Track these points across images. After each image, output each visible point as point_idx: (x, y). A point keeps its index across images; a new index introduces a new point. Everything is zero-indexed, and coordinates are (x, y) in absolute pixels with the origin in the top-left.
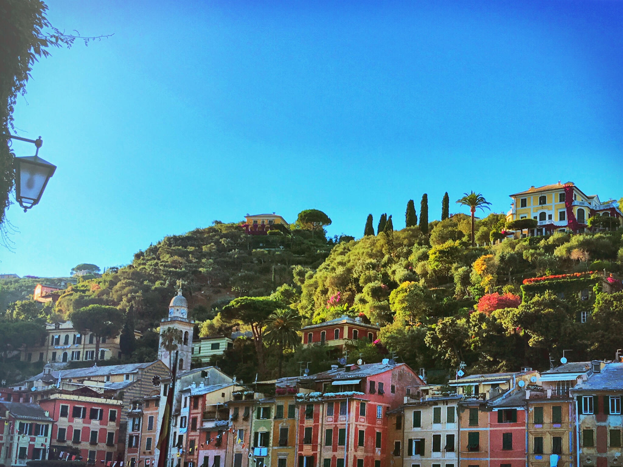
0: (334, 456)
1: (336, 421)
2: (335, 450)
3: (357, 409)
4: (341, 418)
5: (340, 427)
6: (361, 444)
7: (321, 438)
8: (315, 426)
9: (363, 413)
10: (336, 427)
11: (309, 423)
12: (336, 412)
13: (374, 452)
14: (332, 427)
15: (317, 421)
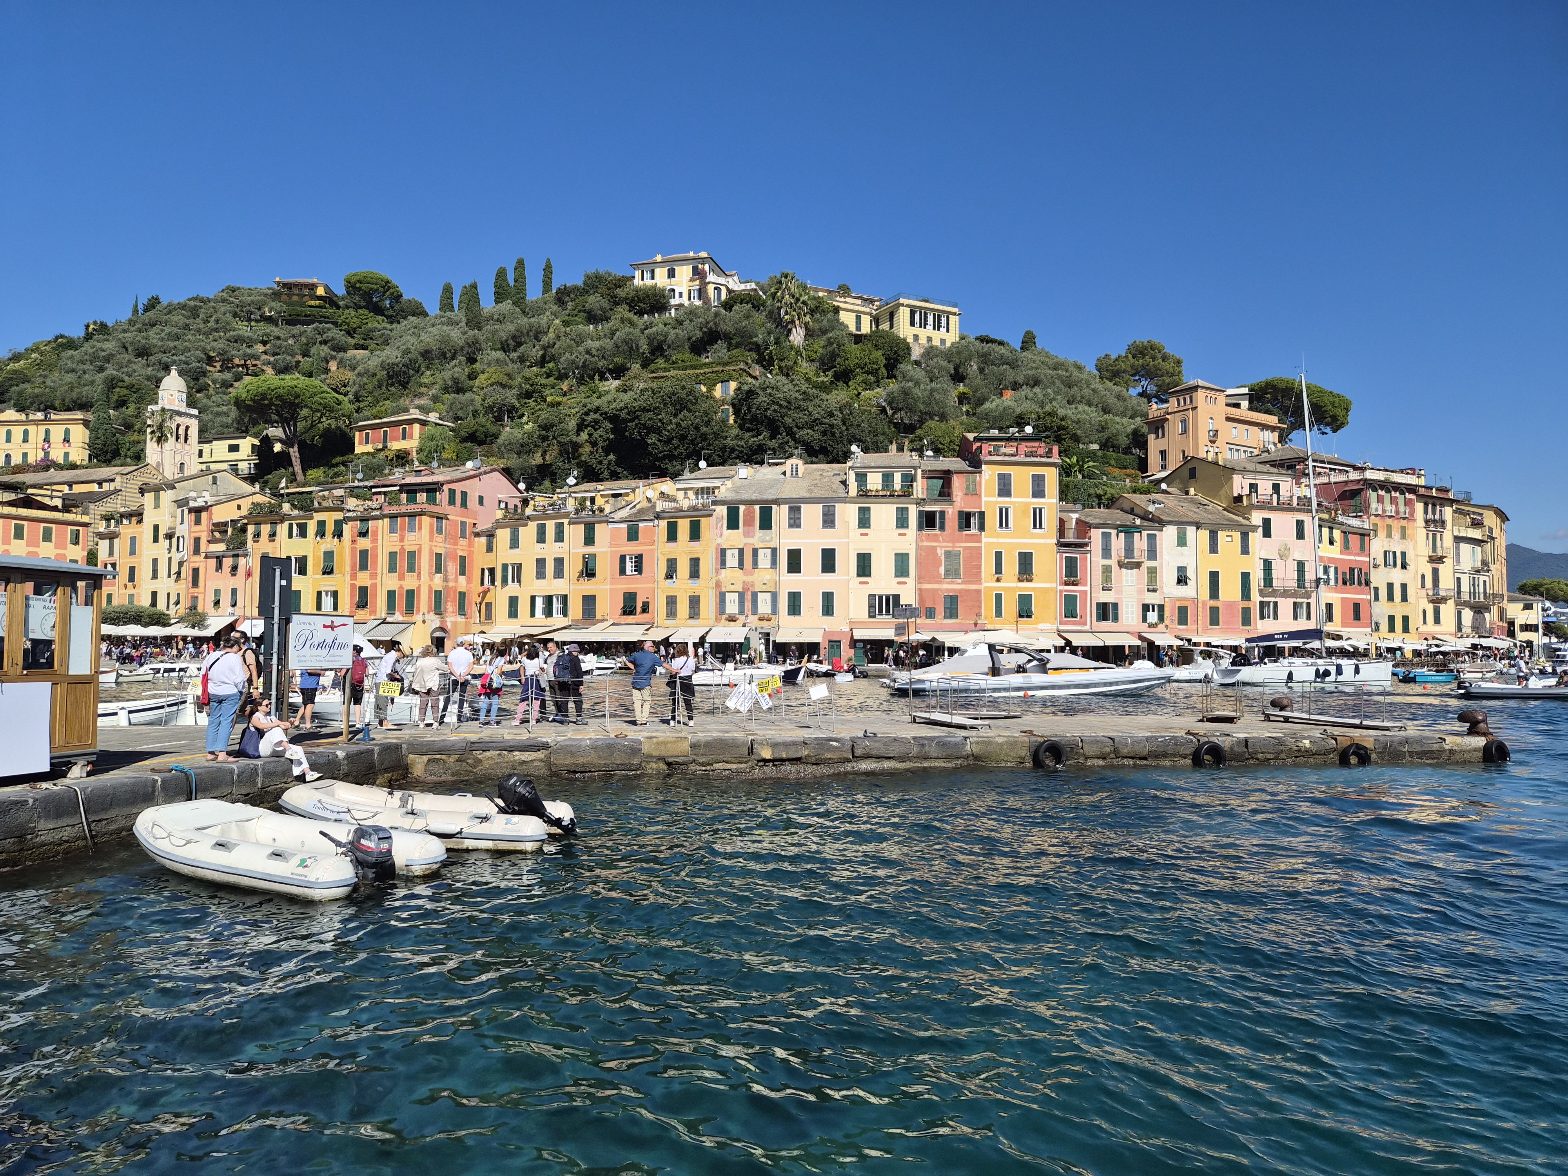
0: (401, 587)
1: (402, 540)
2: (402, 578)
3: (431, 525)
4: (410, 537)
5: (408, 549)
6: (438, 570)
7: (383, 562)
8: (372, 548)
9: (439, 531)
10: (402, 549)
11: (364, 543)
12: (402, 529)
13: (456, 581)
14: (397, 549)
15: (375, 540)
